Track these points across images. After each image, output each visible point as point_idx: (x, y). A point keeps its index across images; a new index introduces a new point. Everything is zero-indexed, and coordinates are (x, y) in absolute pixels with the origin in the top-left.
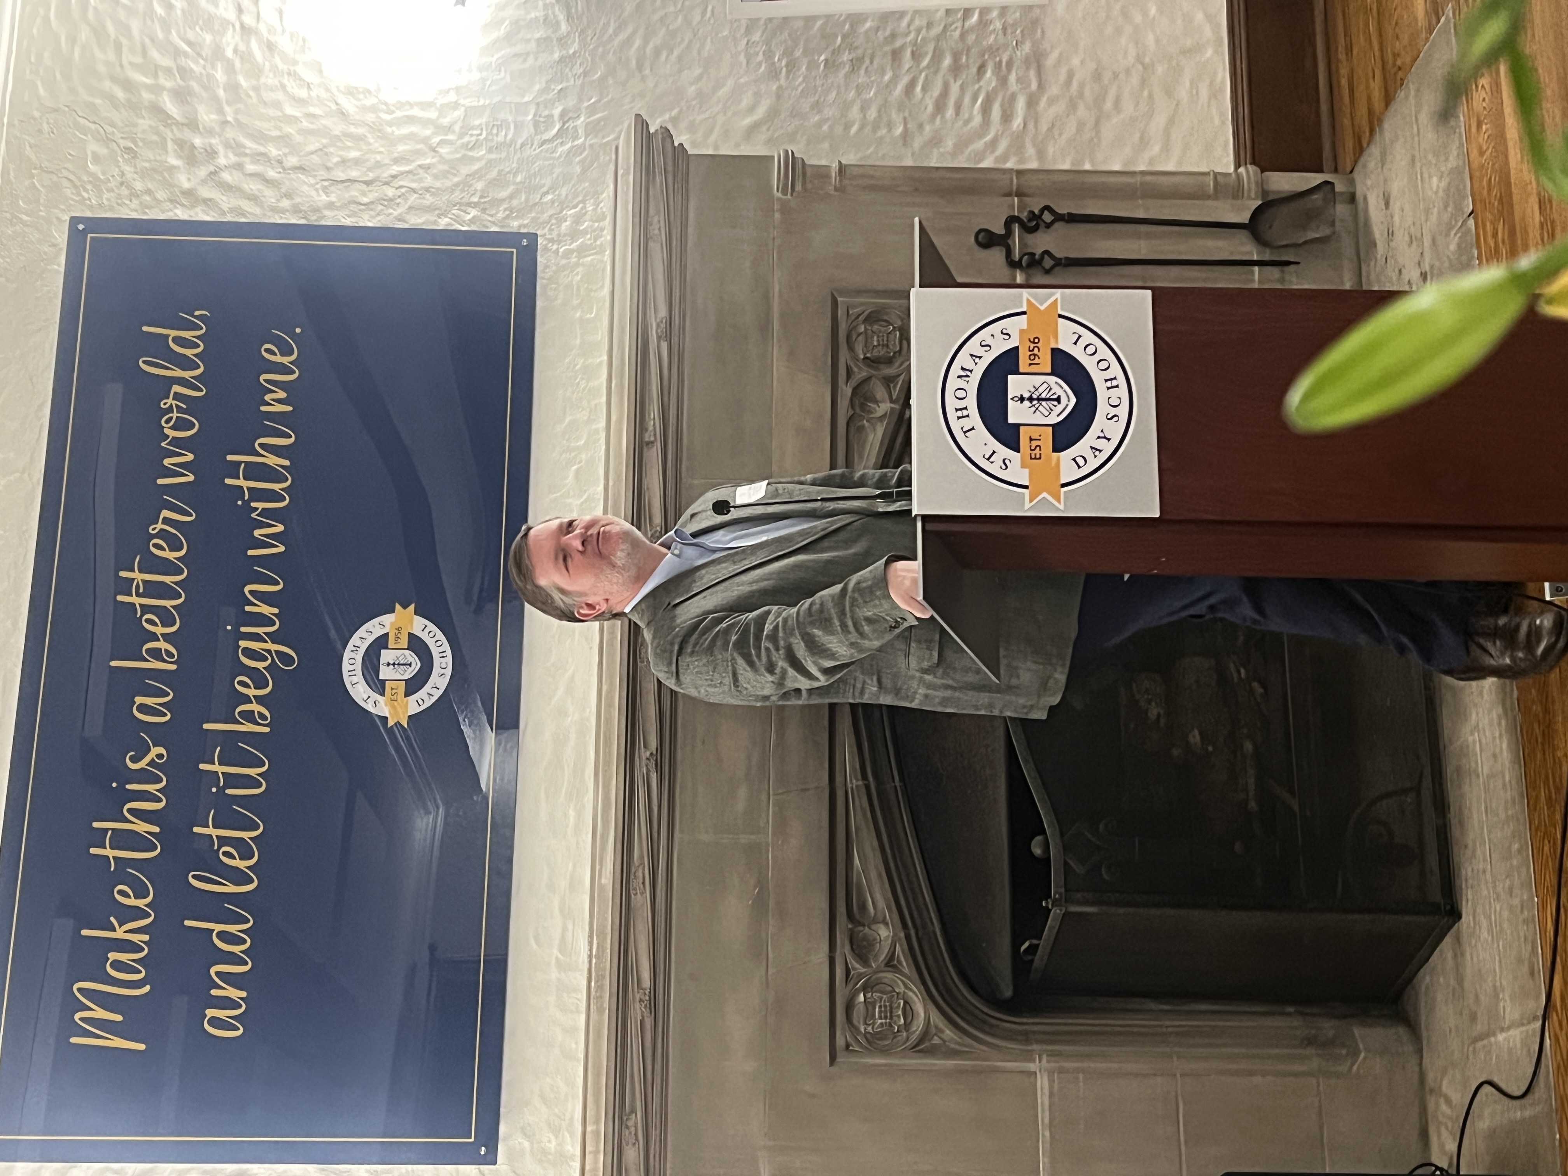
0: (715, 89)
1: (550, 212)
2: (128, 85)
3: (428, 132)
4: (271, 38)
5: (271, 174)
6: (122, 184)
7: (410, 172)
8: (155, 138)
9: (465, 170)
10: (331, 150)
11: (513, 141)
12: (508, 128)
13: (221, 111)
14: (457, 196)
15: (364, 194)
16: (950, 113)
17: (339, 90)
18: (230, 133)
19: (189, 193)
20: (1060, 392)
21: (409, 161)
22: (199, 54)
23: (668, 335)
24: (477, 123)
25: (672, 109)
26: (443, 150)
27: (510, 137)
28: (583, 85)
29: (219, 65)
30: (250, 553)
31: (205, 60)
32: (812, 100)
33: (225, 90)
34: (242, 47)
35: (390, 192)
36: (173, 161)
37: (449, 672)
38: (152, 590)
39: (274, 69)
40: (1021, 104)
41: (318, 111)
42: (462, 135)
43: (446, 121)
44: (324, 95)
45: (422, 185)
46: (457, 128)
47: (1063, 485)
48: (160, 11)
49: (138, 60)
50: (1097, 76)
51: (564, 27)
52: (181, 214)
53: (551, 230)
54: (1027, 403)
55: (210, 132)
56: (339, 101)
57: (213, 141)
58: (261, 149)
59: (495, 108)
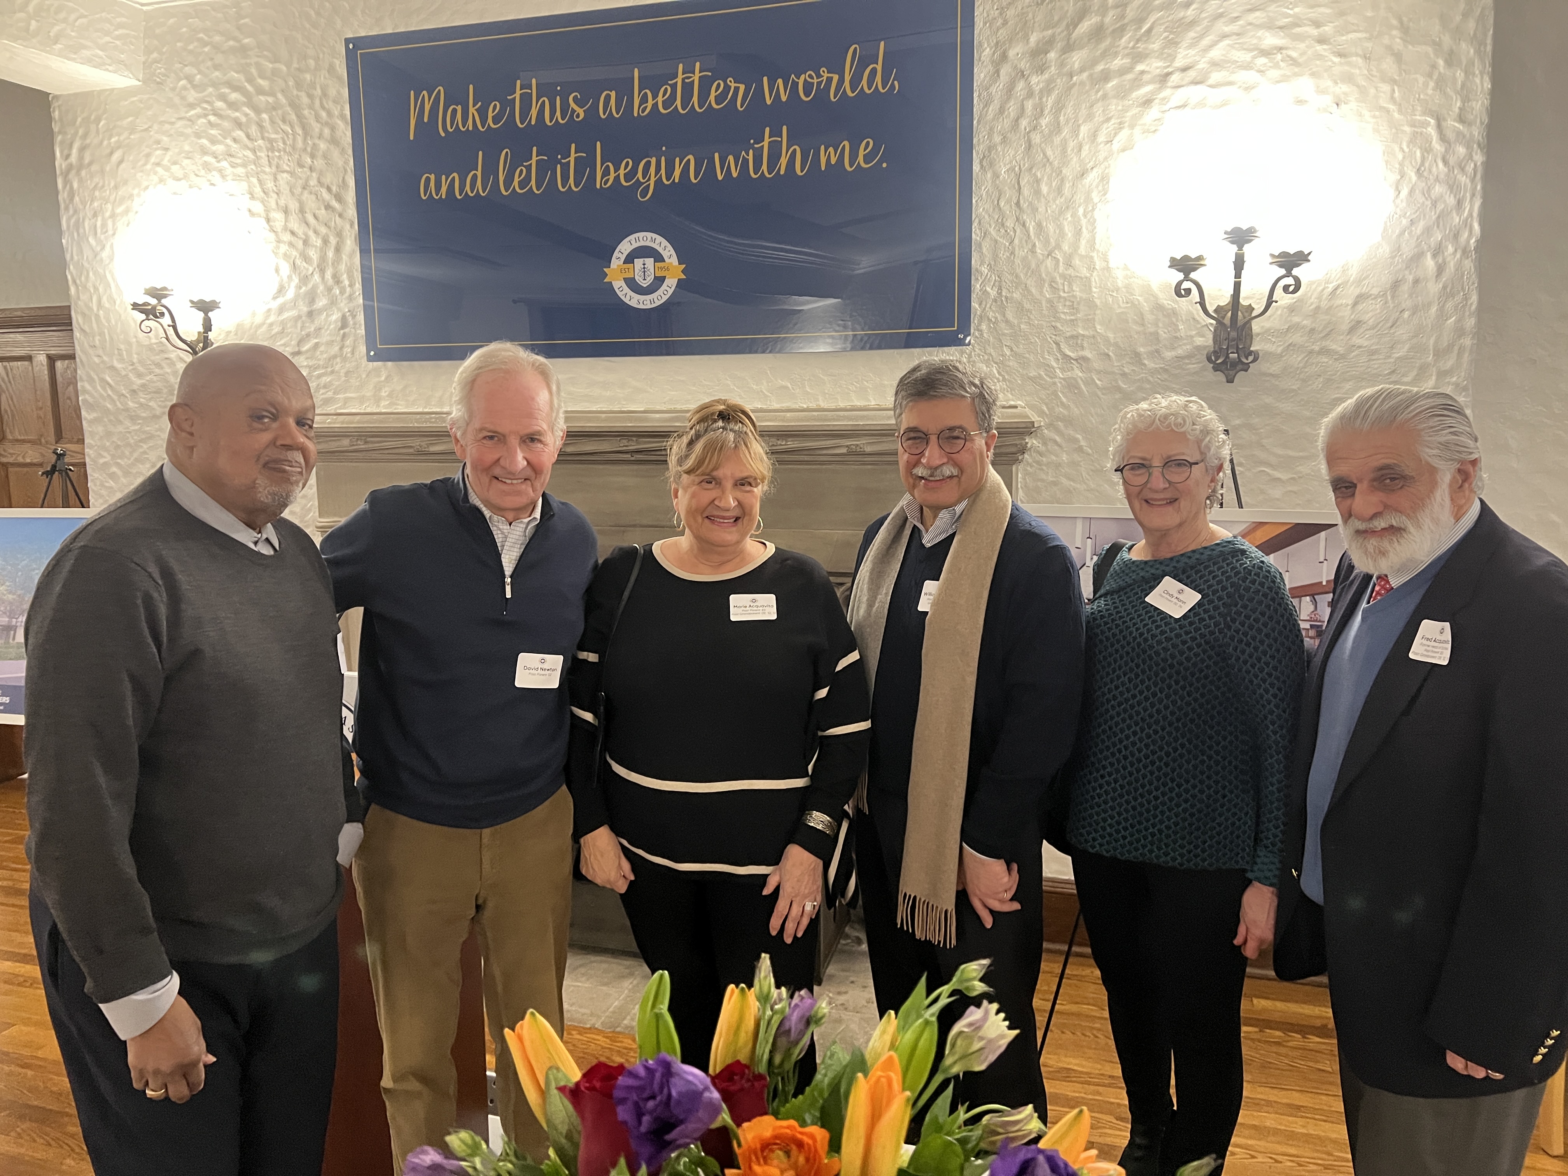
3: (1066, 247)
4: (1156, 102)
5: (1024, 123)
7: (1029, 237)
8: (1056, 18)
9: (1031, 283)
10: (1048, 170)
11: (1058, 319)
12: (1070, 314)
13: (1082, 70)
14: (1007, 277)
15: (1008, 201)
17: (1105, 169)
19: (1004, 57)
21: (1038, 235)
22: (1138, 41)
23: (849, 453)
24: (1074, 288)
25: (1091, 448)
26: (1049, 262)
27: (1063, 316)
28: (1113, 373)
29: (1127, 61)
30: (717, 155)
31: (1133, 48)
33: (1103, 70)
34: (1146, 77)
35: (1010, 223)
36: (1033, 39)
37: (641, 306)
39: (1125, 110)
41: (1084, 153)
42: (1063, 276)
43: (1077, 262)
44: (1101, 157)
45: (1017, 249)
46: (1070, 271)
51: (1169, 355)
53: (979, 355)
55: (1062, 65)
56: (1095, 170)
57: (1053, 68)
58: (1046, 112)
59: (1090, 304)
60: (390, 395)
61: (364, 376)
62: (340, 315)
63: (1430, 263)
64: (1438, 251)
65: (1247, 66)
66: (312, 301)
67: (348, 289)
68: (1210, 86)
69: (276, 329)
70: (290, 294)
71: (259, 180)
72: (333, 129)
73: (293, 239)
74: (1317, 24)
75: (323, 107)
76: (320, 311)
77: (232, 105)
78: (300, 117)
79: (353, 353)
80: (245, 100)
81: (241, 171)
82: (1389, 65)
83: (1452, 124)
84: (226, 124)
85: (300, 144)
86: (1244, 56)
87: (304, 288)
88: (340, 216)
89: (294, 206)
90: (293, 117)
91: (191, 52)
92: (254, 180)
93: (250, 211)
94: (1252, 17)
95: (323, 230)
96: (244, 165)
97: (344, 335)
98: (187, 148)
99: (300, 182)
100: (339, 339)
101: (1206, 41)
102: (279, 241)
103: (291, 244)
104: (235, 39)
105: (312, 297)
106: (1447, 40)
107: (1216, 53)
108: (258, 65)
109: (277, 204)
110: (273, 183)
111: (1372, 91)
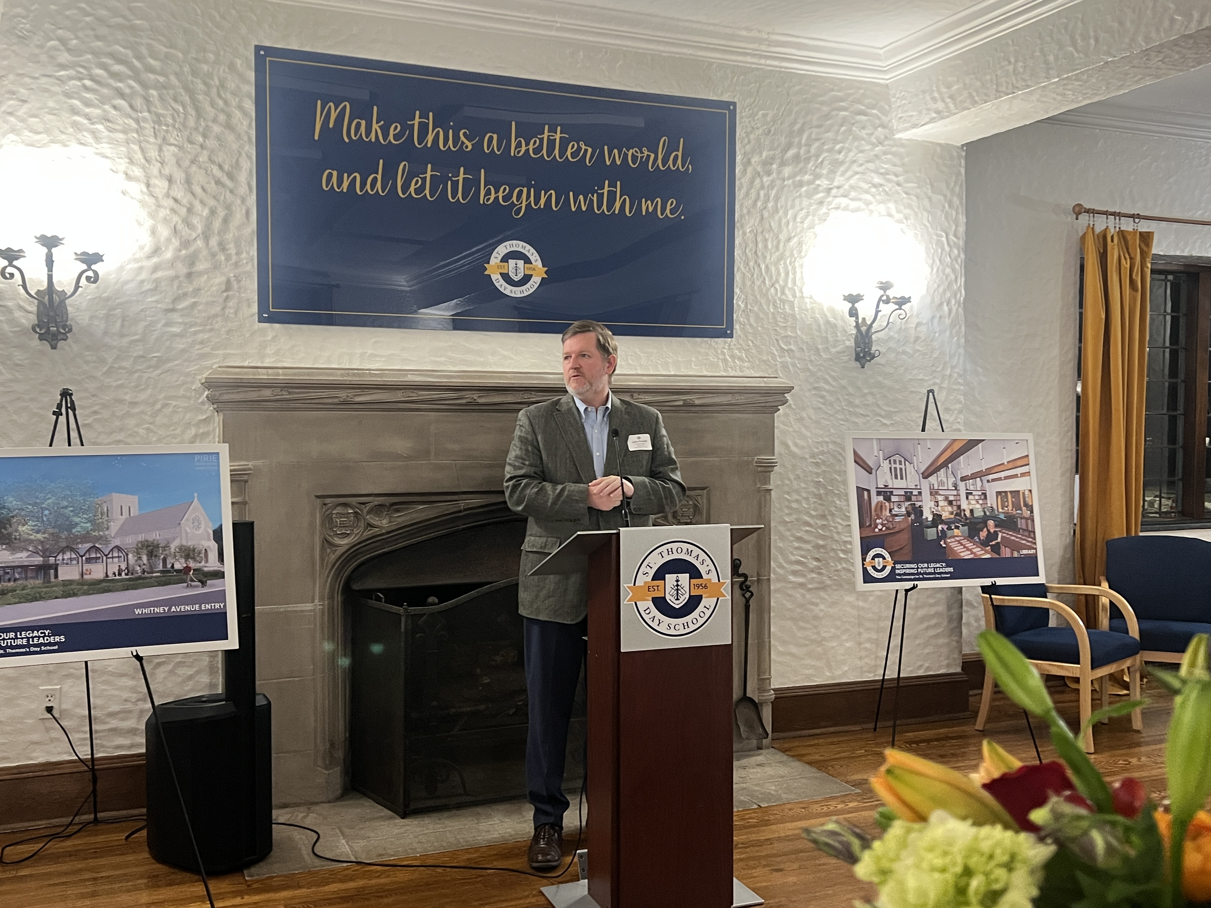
0: (806, 427)
1: (743, 344)
2: (801, 131)
3: (781, 282)
4: (825, 203)
5: (759, 204)
6: (753, 128)
7: (762, 274)
8: (776, 145)
9: (763, 301)
10: (771, 234)
11: (778, 325)
12: (785, 323)
13: (789, 178)
14: (750, 297)
15: (750, 250)
16: (796, 544)
17: (800, 238)
18: (778, 182)
19: (749, 162)
20: (681, 600)
21: (767, 273)
22: (816, 167)
23: (686, 404)
24: (786, 307)
25: (795, 405)
26: (772, 290)
27: (780, 324)
28: (805, 360)
29: (811, 177)
30: (571, 193)
31: (814, 170)
32: (801, 475)
33: (799, 180)
34: (821, 188)
35: (751, 264)
36: (764, 154)
37: (513, 295)
38: (551, 143)
39: (810, 205)
40: (801, 580)
41: (790, 227)
42: (780, 300)
43: (787, 291)
44: (798, 230)
45: (755, 280)
46: (784, 297)
47: (636, 603)
48: (838, 147)
49: (813, 136)
50: (816, 618)
51: (833, 350)
52: (739, 158)
53: (735, 345)
54: (675, 584)
55: (779, 173)
56: (795, 238)
57: (774, 174)
58: (771, 198)
59: (793, 316)
60: (276, 353)
61: (247, 335)
62: (224, 279)
63: (946, 308)
64: (948, 303)
65: (867, 192)
66: (192, 264)
67: (234, 258)
68: (852, 199)
69: (147, 286)
70: (169, 255)
71: (141, 148)
72: (229, 116)
73: (175, 206)
74: (897, 176)
75: (219, 96)
76: (200, 274)
77: (115, 76)
78: (193, 100)
79: (236, 313)
80: (131, 74)
81: (120, 136)
82: (926, 202)
83: (952, 237)
84: (105, 91)
85: (191, 122)
86: (865, 186)
87: (184, 252)
88: (231, 191)
89: (179, 176)
90: (187, 99)
91: (67, 17)
92: (136, 148)
93: (126, 174)
94: (871, 166)
95: (212, 203)
96: (124, 132)
97: (227, 298)
98: (51, 104)
99: (189, 157)
100: (221, 300)
101: (849, 173)
102: (159, 206)
103: (173, 210)
104: (124, 17)
105: (192, 260)
106: (948, 194)
107: (852, 182)
108: (149, 47)
109: (160, 172)
110: (157, 153)
111: (920, 215)
